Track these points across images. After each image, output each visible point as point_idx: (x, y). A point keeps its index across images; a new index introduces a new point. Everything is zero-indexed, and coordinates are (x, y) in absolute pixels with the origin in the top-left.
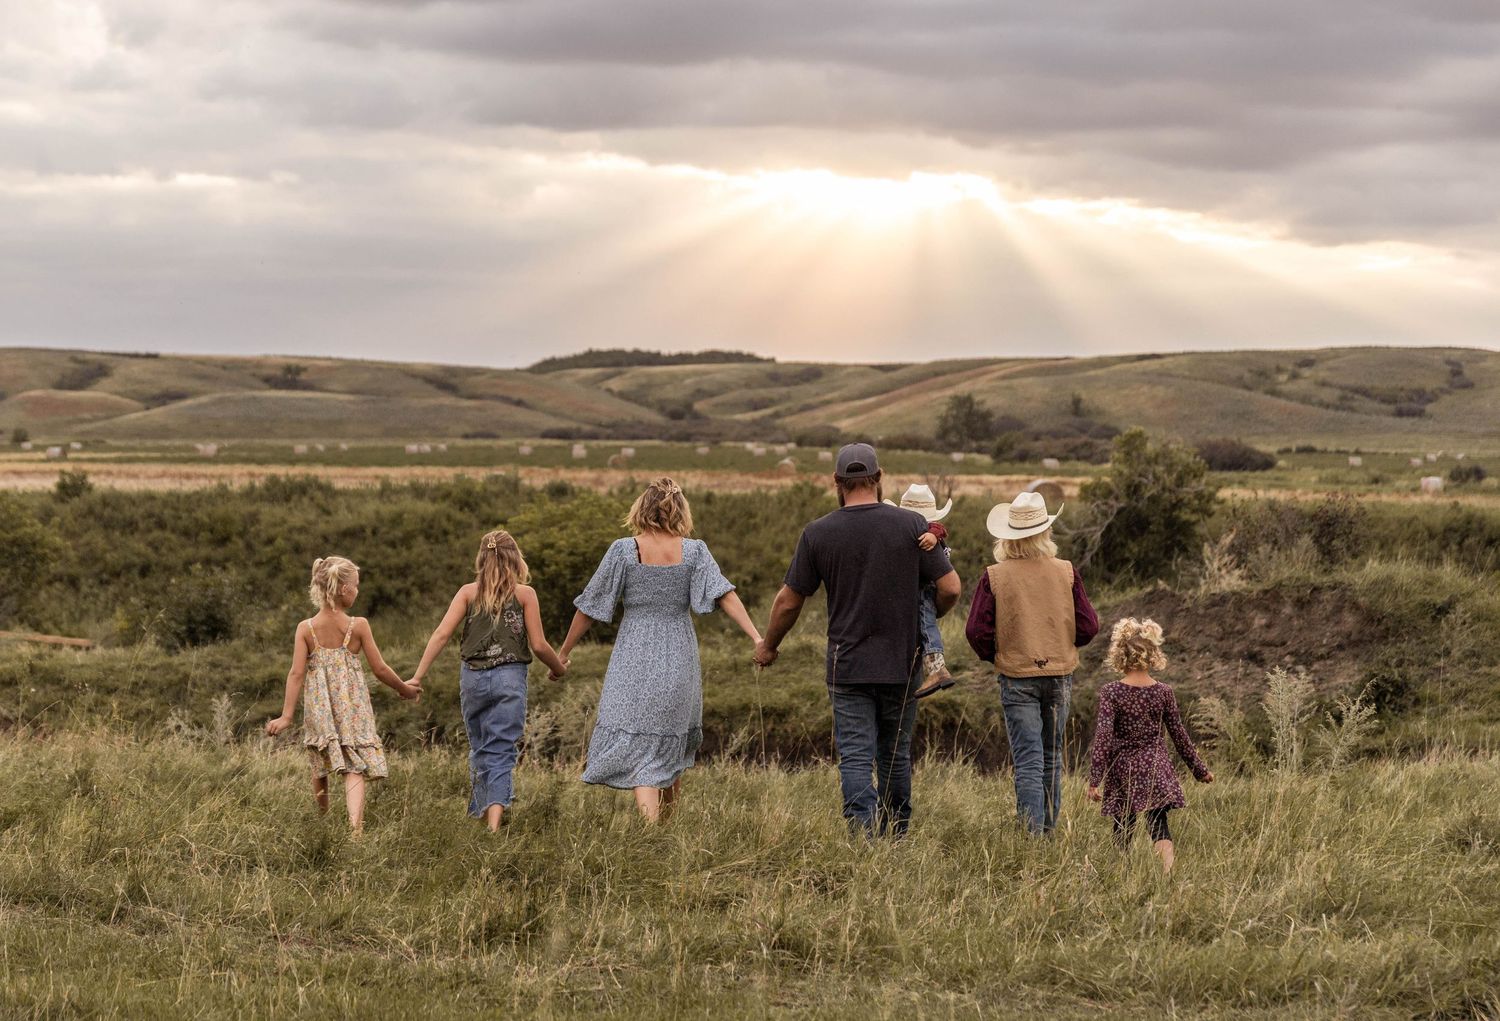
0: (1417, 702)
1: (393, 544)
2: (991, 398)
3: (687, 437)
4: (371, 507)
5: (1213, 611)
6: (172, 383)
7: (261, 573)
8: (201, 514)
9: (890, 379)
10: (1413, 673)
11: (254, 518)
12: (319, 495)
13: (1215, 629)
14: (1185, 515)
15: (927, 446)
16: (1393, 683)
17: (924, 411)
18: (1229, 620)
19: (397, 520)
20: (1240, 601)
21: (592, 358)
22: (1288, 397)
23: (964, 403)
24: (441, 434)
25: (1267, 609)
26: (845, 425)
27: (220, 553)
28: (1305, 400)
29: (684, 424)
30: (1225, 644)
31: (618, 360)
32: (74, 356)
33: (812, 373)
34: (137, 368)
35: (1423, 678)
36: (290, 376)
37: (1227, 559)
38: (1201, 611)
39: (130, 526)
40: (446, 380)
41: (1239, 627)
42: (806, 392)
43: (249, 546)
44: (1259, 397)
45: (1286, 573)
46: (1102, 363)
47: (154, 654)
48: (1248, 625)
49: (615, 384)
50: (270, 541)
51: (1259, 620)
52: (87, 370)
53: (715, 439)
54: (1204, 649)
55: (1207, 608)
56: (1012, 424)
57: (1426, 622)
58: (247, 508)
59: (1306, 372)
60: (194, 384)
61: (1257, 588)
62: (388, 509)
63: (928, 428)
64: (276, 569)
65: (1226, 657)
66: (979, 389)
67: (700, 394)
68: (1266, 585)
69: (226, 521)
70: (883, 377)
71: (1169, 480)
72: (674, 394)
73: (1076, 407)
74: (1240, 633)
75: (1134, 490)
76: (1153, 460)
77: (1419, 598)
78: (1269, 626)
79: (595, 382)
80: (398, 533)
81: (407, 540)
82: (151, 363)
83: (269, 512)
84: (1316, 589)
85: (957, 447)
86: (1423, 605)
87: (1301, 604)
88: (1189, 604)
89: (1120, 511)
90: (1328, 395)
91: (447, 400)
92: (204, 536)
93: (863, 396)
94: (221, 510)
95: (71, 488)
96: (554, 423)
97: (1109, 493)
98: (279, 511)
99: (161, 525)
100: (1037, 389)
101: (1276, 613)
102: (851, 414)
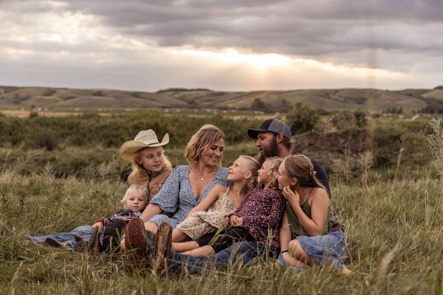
0: (390, 164)
1: (114, 129)
2: (264, 99)
3: (192, 108)
4: (109, 121)
5: (328, 138)
6: (70, 95)
7: (81, 137)
8: (66, 122)
9: (241, 95)
10: (389, 156)
11: (79, 123)
12: (96, 118)
13: (329, 143)
14: (311, 123)
15: (249, 110)
16: (383, 159)
17: (248, 102)
18: (333, 141)
19: (115, 123)
20: (336, 135)
21: (171, 90)
22: (333, 99)
23: (258, 100)
24: (134, 107)
25: (344, 138)
26: (230, 105)
27: (70, 132)
28: (337, 100)
29: (192, 105)
30: (332, 148)
31: (177, 90)
32: (48, 89)
33: (222, 94)
34: (63, 92)
35: (391, 157)
36: (99, 93)
37: (331, 124)
38: (325, 138)
39: (48, 125)
40: (136, 95)
41: (336, 143)
42: (221, 98)
43: (78, 130)
44: (326, 100)
45: (349, 127)
46: (289, 92)
47: (20, 152)
48: (339, 142)
49: (177, 96)
50: (83, 129)
51: (342, 141)
52: (50, 92)
53: (199, 108)
54: (326, 149)
55: (327, 137)
56: (268, 105)
57: (391, 141)
58: (78, 120)
59: (337, 94)
60: (75, 95)
61: (341, 132)
62: (113, 121)
63: (249, 105)
64: (85, 135)
65: (332, 151)
66: (262, 97)
67: (196, 98)
68: (344, 130)
69: (72, 123)
70: (238, 95)
71: (308, 114)
72: (190, 98)
73: (284, 102)
74: (336, 144)
75: (299, 117)
76: (304, 109)
77: (389, 134)
78: (345, 143)
79: (172, 95)
80: (116, 127)
81: (118, 129)
82: (66, 91)
83: (83, 121)
84: (359, 132)
85: (256, 110)
86: (390, 136)
87: (354, 136)
88: (321, 136)
89: (296, 122)
90: (342, 99)
91: (136, 99)
92: (66, 127)
93: (234, 98)
94: (71, 121)
95: (33, 116)
96: (161, 105)
97: (293, 117)
98: (86, 121)
99: (56, 124)
100: (275, 97)
101: (347, 139)
102: (231, 103)
